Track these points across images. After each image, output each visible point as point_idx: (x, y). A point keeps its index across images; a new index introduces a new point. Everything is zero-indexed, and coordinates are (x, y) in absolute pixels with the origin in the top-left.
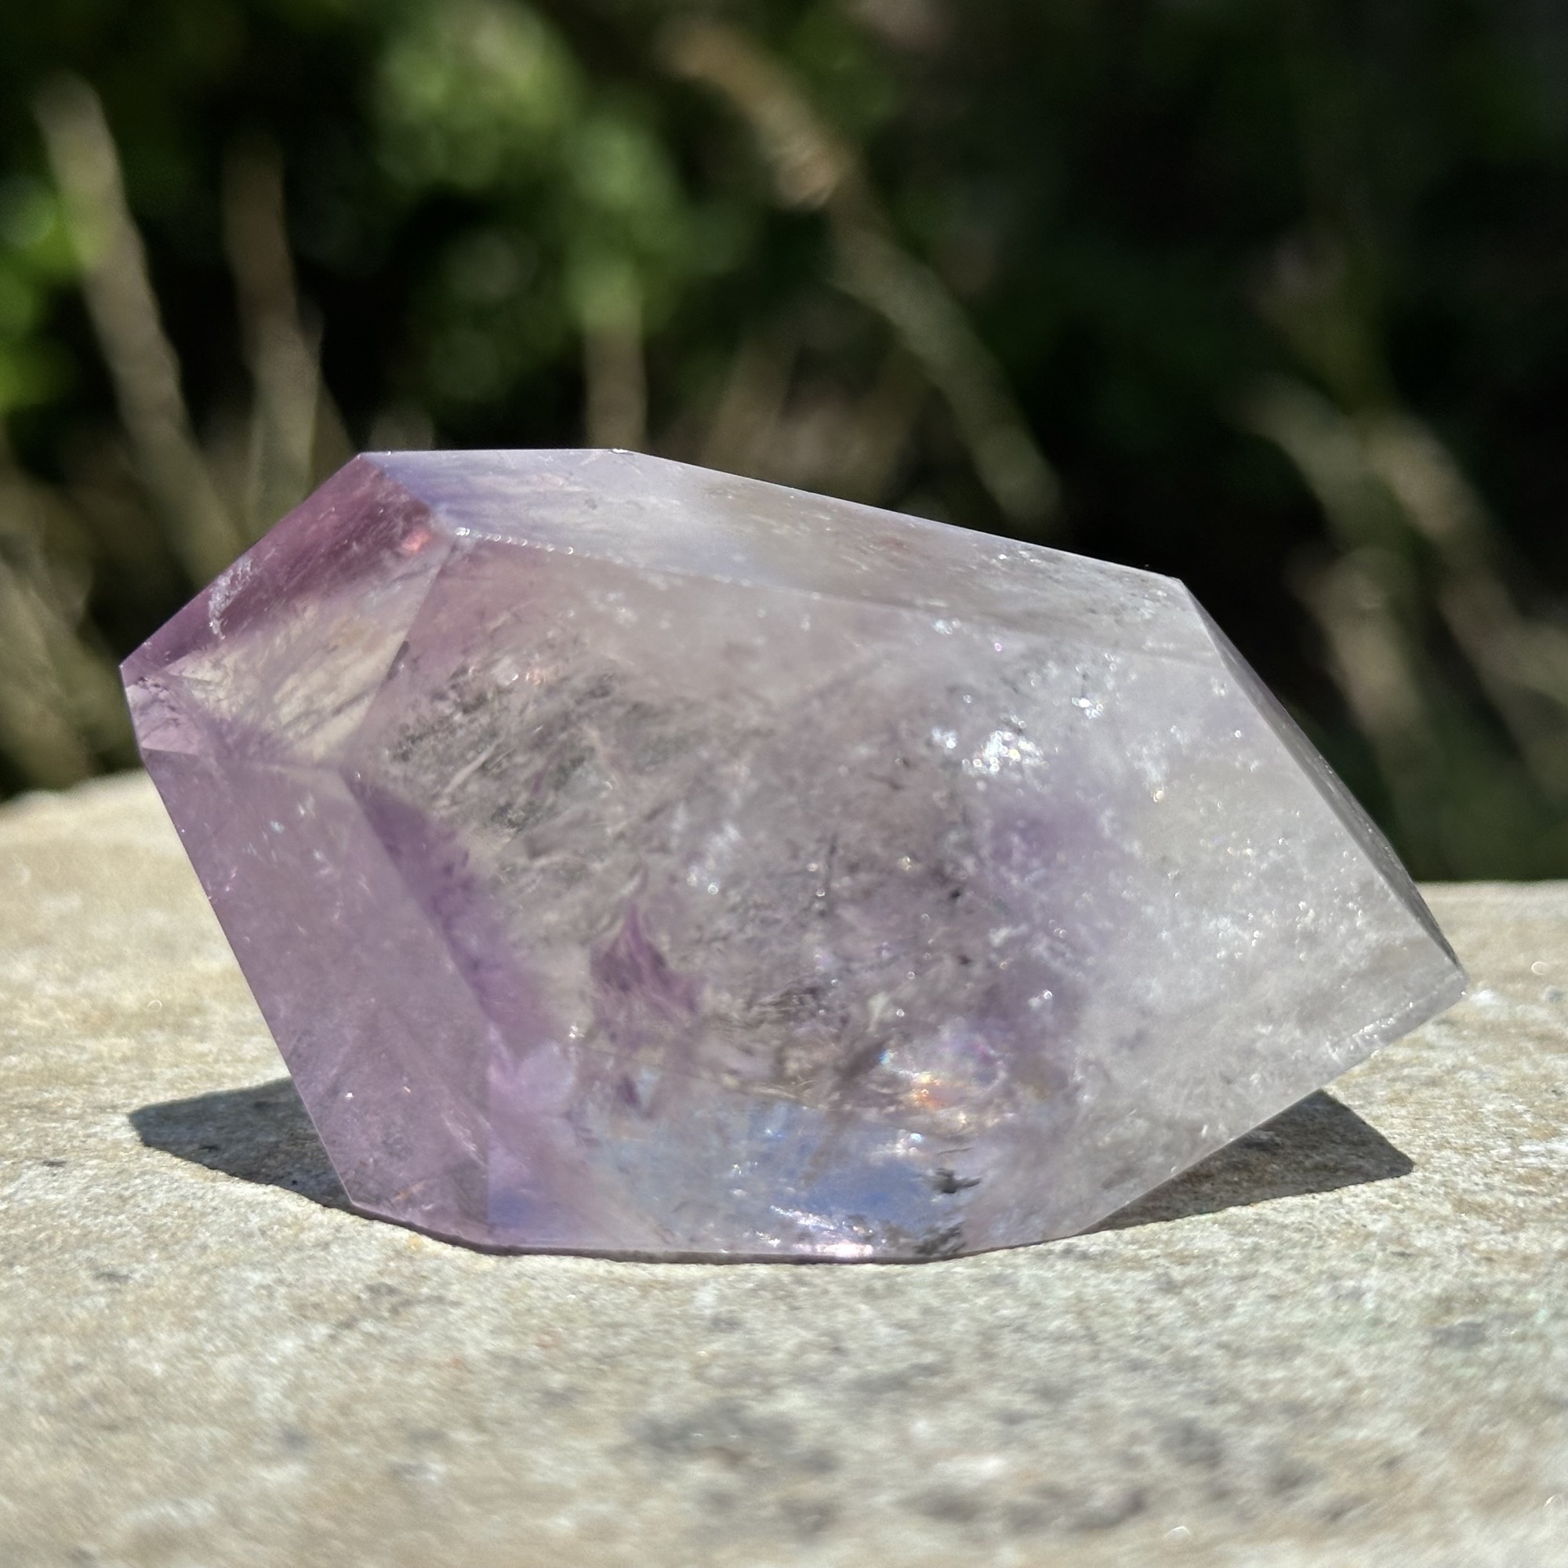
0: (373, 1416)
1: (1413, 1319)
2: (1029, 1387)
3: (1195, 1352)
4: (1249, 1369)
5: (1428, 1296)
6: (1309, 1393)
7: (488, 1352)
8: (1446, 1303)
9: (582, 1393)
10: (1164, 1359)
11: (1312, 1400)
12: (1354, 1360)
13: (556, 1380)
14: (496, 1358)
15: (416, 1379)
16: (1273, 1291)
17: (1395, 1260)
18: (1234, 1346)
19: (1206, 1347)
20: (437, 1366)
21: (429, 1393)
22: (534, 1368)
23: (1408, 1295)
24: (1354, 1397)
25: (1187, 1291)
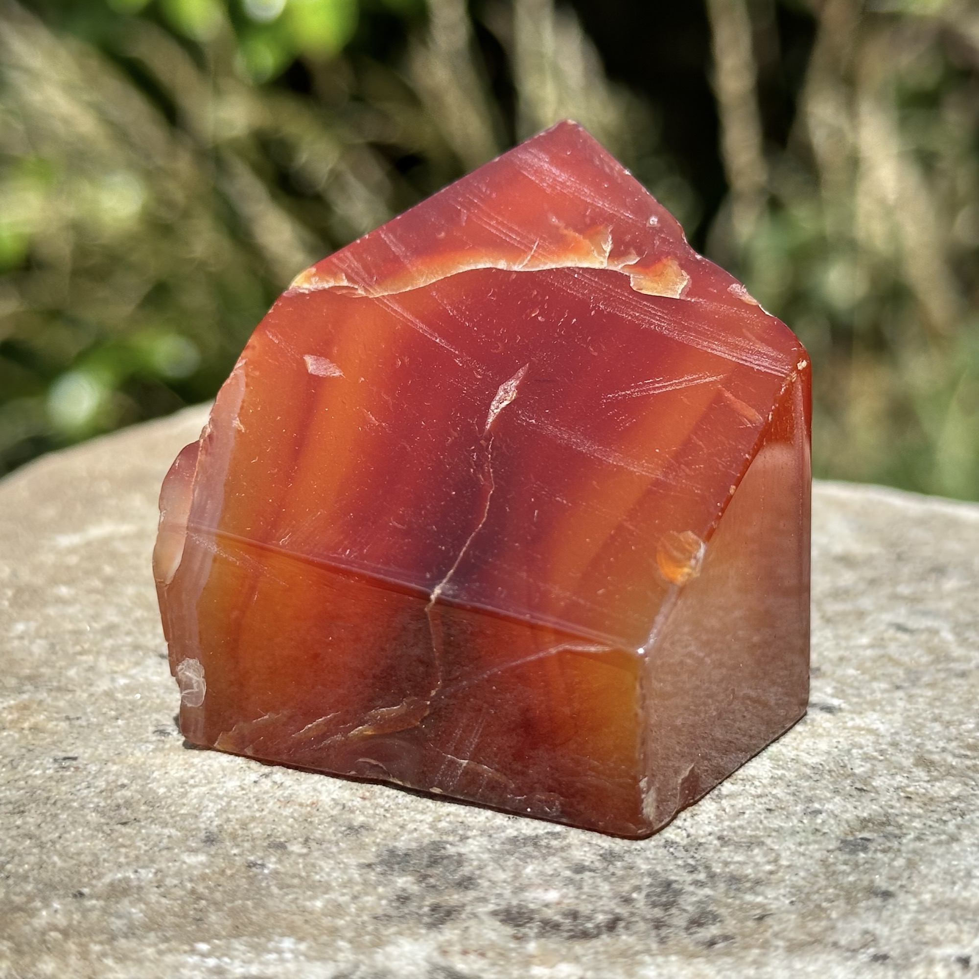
0: (257, 830)
1: (838, 831)
2: (601, 852)
3: (703, 840)
4: (726, 853)
5: (858, 817)
6: (749, 871)
7: (333, 799)
8: (864, 823)
9: (367, 830)
10: (685, 842)
11: (747, 876)
12: (785, 854)
13: (359, 819)
14: (336, 802)
15: (287, 812)
16: (772, 806)
17: (855, 793)
18: (726, 839)
19: (711, 838)
20: (301, 805)
21: (291, 820)
22: (353, 812)
23: (847, 816)
24: (772, 877)
25: (723, 801)
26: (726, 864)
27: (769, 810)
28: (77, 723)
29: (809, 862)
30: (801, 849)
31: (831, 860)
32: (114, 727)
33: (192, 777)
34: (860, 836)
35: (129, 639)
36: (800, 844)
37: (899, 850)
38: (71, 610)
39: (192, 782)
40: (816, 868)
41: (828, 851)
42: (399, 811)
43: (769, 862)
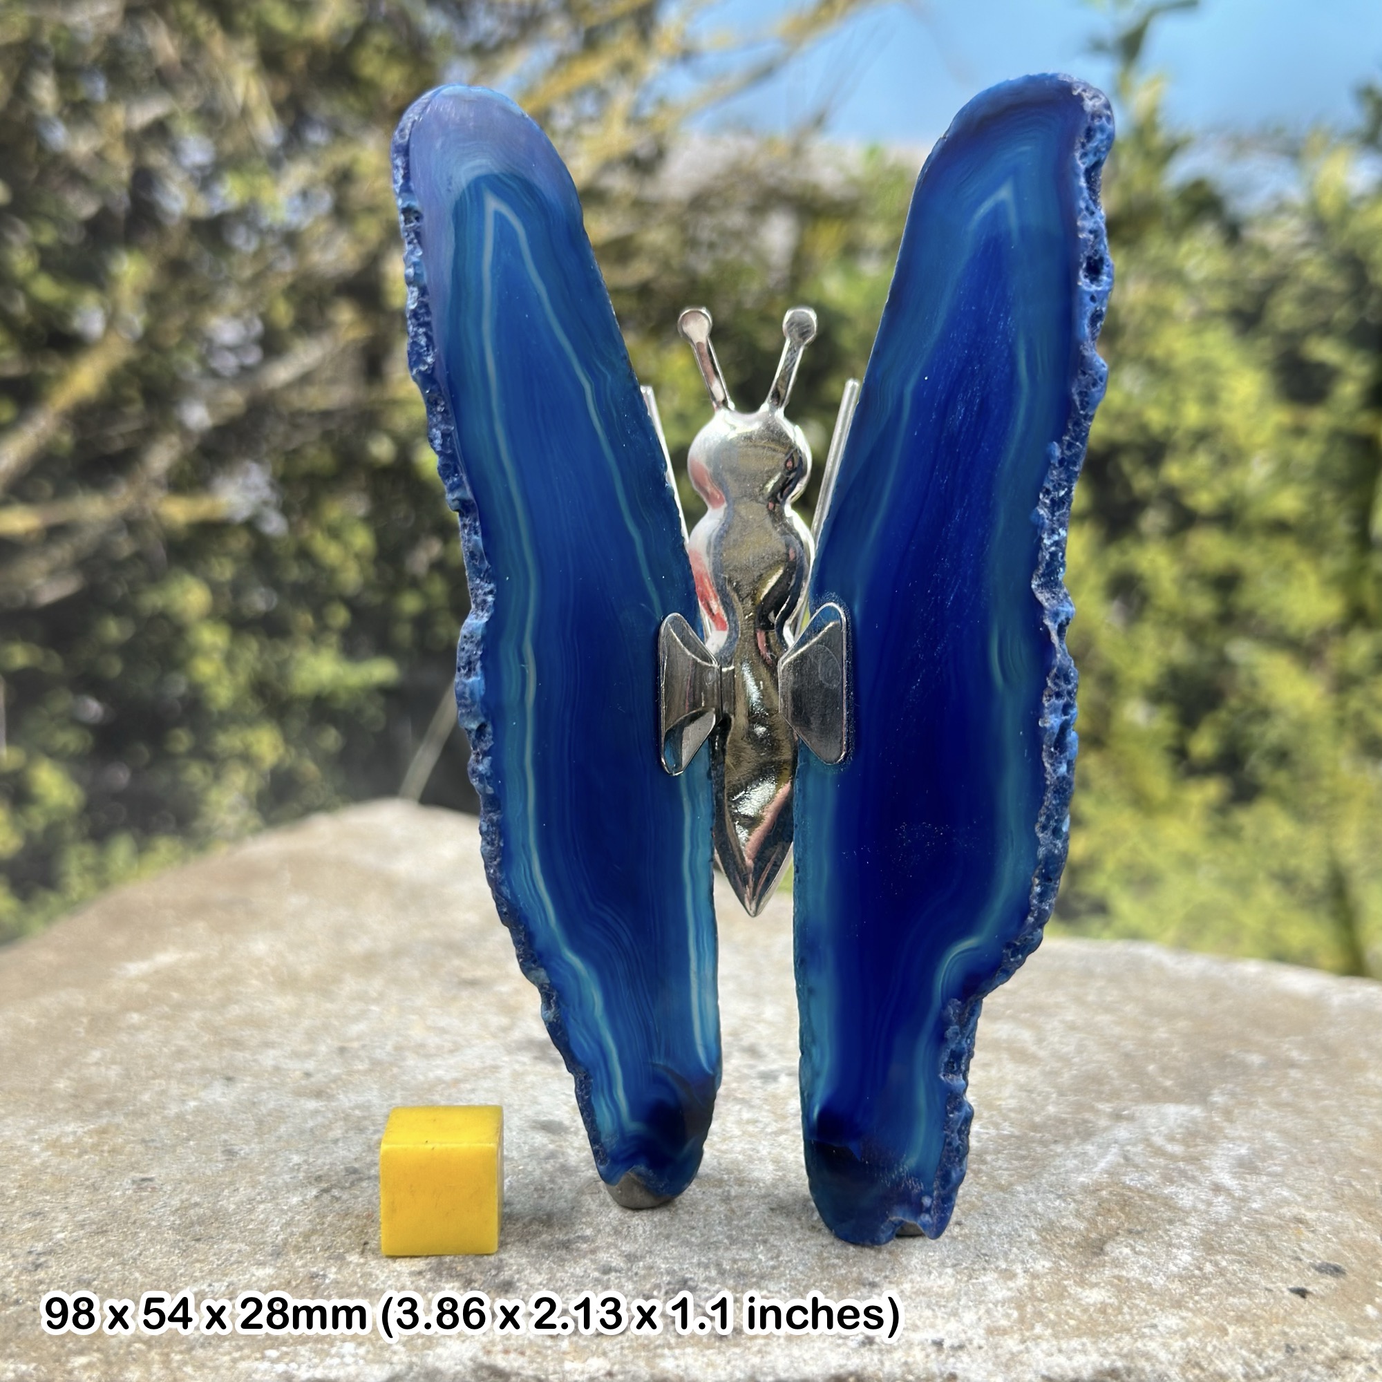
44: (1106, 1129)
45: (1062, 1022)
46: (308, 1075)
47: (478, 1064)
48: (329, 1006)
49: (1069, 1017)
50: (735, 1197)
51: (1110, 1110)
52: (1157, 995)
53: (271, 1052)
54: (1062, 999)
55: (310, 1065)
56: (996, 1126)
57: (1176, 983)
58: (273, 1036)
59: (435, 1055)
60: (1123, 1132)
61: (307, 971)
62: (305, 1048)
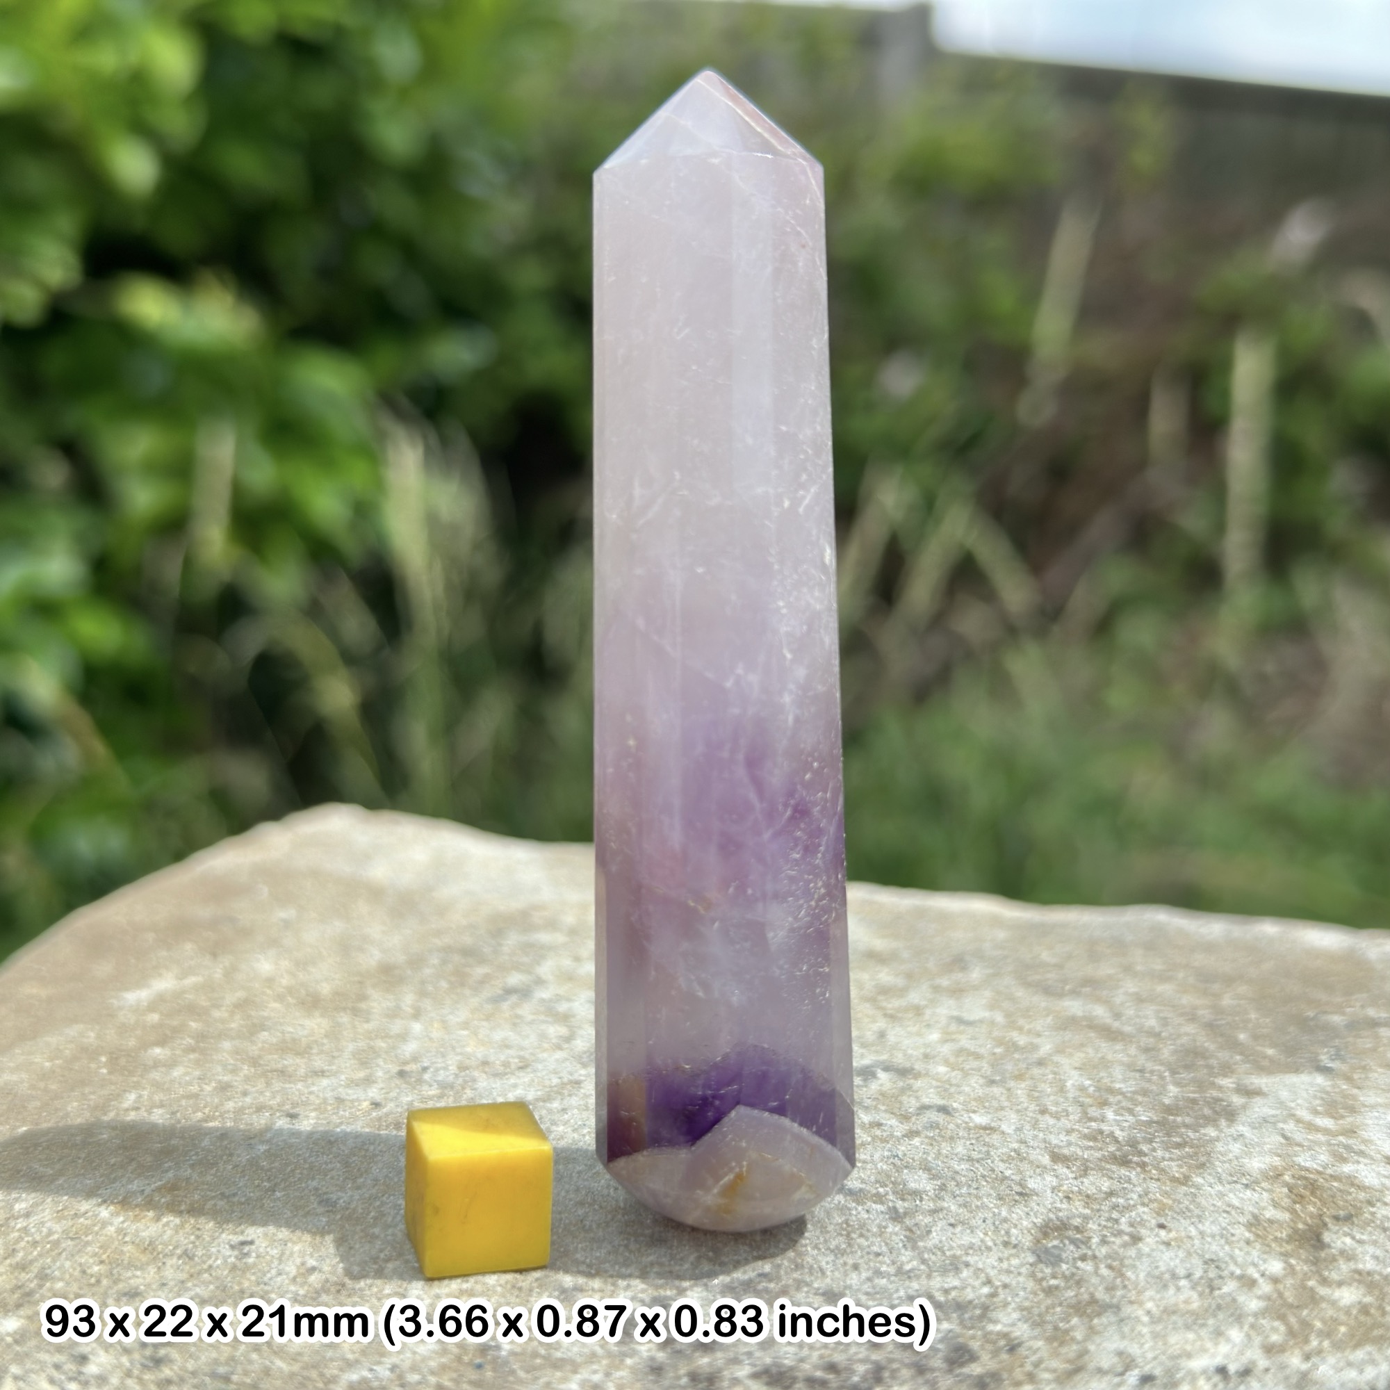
26: (946, 1292)
27: (952, 1225)
28: (236, 1199)
29: (1021, 1279)
30: (1005, 1265)
31: (1040, 1275)
32: (275, 1200)
33: (381, 1251)
34: (1050, 1245)
35: (248, 1100)
36: (1001, 1260)
37: (1094, 1257)
38: (177, 1072)
39: (382, 1255)
40: (1031, 1284)
41: (1031, 1265)
42: (602, 1266)
43: (984, 1284)
44: (1244, 1107)
45: (1126, 993)
46: (376, 1105)
47: (555, 1081)
48: (366, 1026)
49: (1132, 990)
50: (905, 1214)
51: (1234, 1086)
52: (1199, 960)
53: (325, 1082)
54: (1111, 971)
55: (374, 1093)
56: (1131, 1111)
57: (1209, 947)
58: (318, 1063)
59: (506, 1074)
60: (1260, 1108)
61: (325, 989)
62: (361, 1074)
